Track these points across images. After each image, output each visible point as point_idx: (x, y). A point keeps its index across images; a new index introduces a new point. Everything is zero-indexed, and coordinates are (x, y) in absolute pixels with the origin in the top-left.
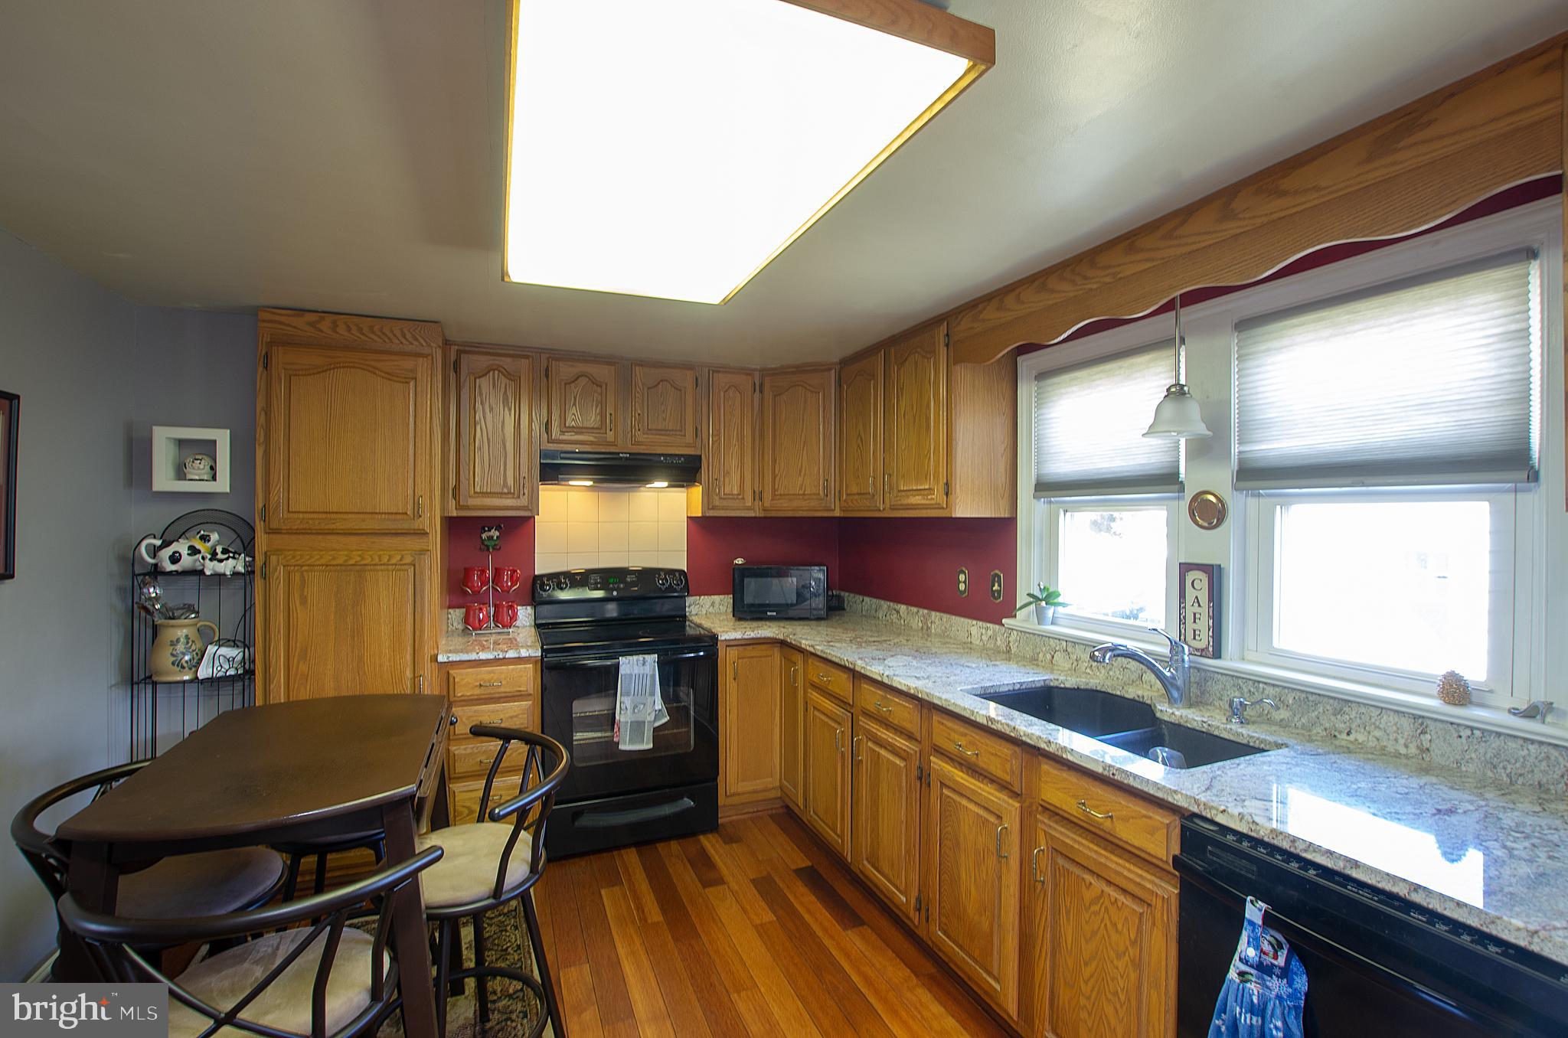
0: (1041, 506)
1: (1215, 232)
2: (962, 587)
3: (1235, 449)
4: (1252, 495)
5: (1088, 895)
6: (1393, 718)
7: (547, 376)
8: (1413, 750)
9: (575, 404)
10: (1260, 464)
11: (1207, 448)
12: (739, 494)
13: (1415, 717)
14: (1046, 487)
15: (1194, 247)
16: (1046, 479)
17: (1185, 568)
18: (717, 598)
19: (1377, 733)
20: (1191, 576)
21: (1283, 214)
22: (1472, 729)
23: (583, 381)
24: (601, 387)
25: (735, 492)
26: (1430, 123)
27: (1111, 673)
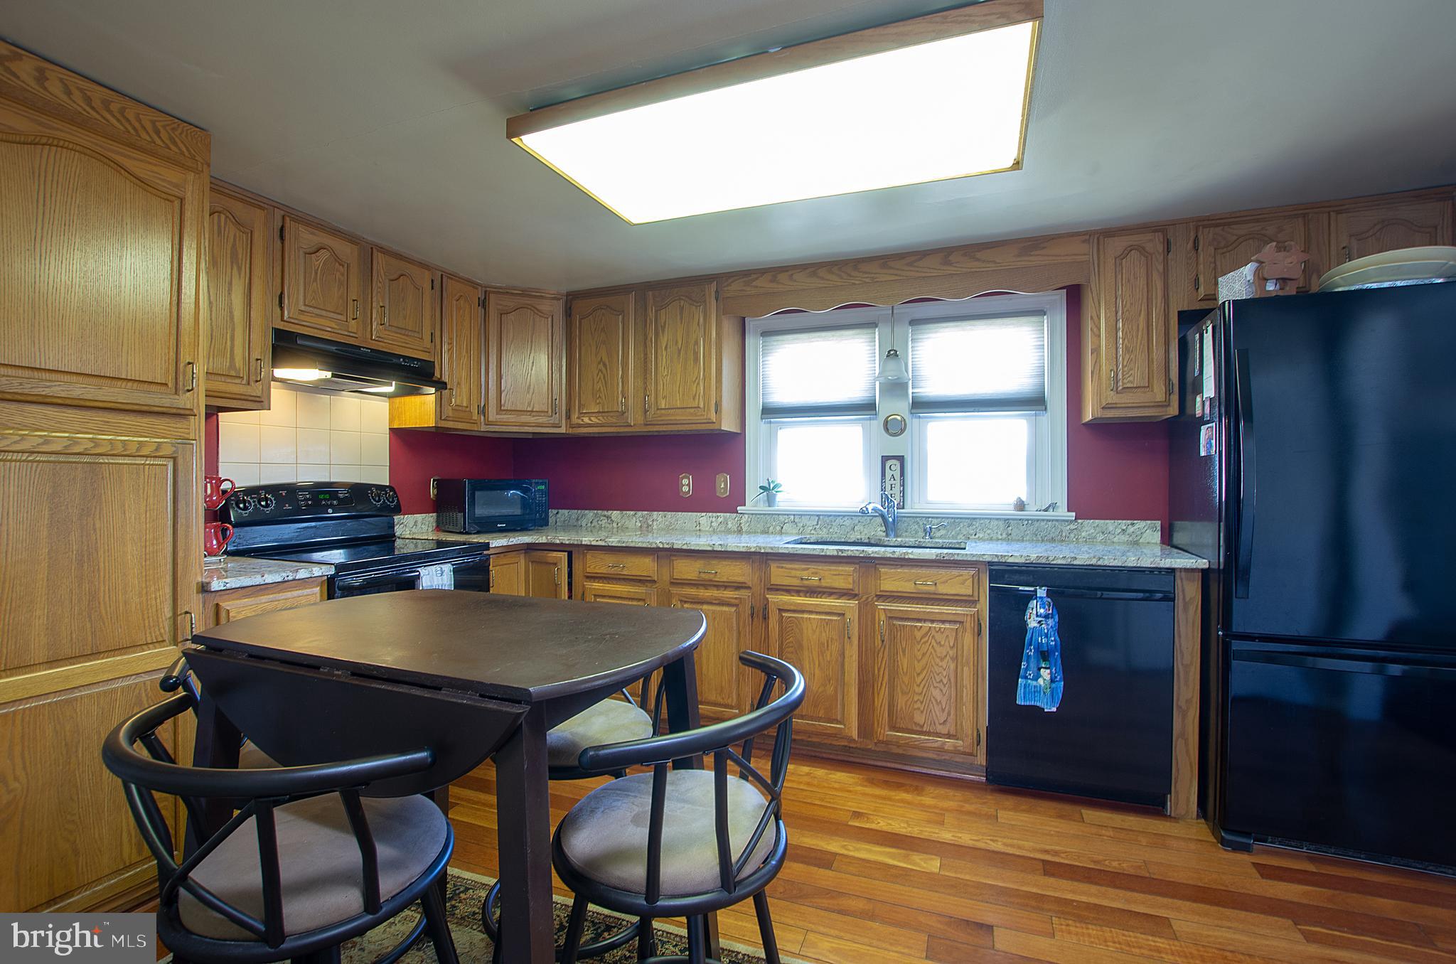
0: (763, 426)
1: (939, 269)
2: (685, 489)
3: (910, 391)
4: (916, 417)
5: (918, 635)
6: (996, 522)
7: (282, 238)
8: (1004, 536)
9: (315, 280)
10: (924, 400)
11: (895, 387)
12: (467, 407)
13: (1005, 520)
14: (770, 412)
15: (927, 275)
16: (771, 406)
17: (885, 459)
18: (419, 517)
19: (989, 531)
20: (889, 463)
21: (978, 270)
22: (1028, 520)
23: (324, 255)
24: (343, 266)
25: (465, 404)
26: (1044, 248)
27: (831, 530)
